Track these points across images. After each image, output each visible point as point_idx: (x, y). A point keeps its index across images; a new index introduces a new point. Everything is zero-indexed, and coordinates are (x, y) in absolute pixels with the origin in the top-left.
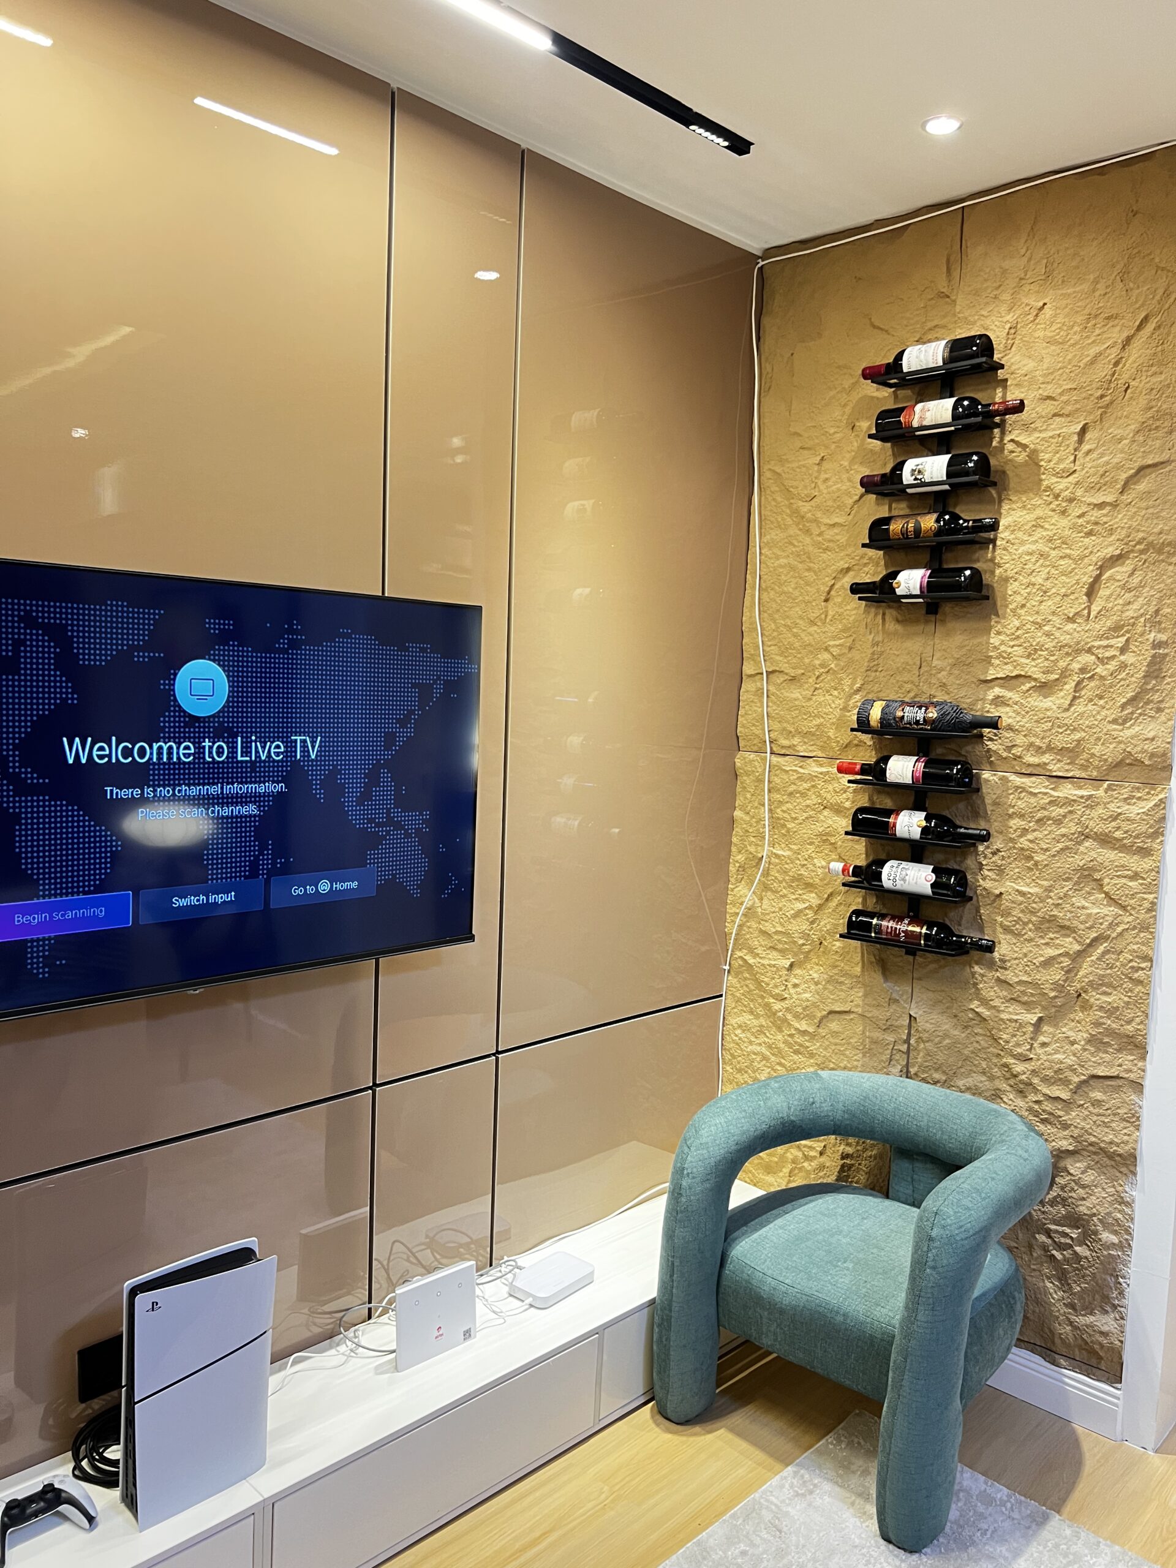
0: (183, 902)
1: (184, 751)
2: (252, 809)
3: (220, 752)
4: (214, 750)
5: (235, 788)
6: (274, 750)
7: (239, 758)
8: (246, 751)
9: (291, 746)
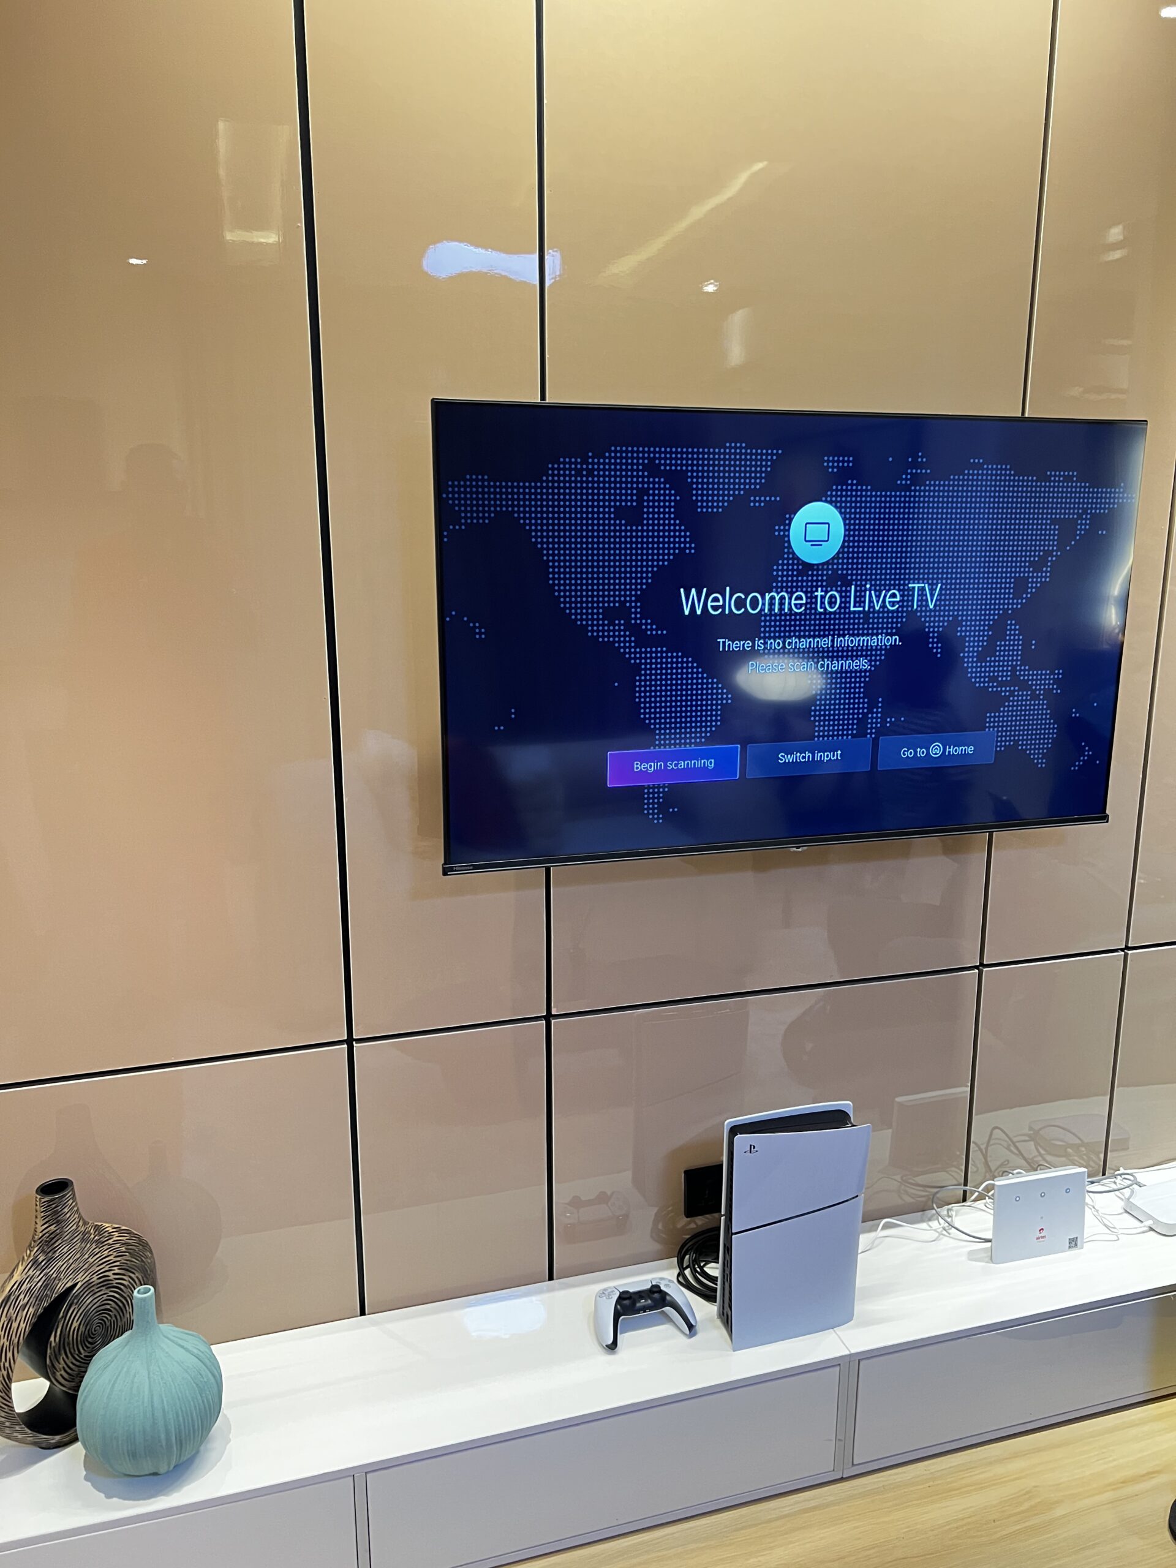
0: (789, 758)
1: (796, 602)
2: (862, 664)
3: (832, 603)
4: (827, 600)
5: (847, 641)
6: (891, 599)
7: (852, 609)
8: (859, 602)
9: (907, 594)
